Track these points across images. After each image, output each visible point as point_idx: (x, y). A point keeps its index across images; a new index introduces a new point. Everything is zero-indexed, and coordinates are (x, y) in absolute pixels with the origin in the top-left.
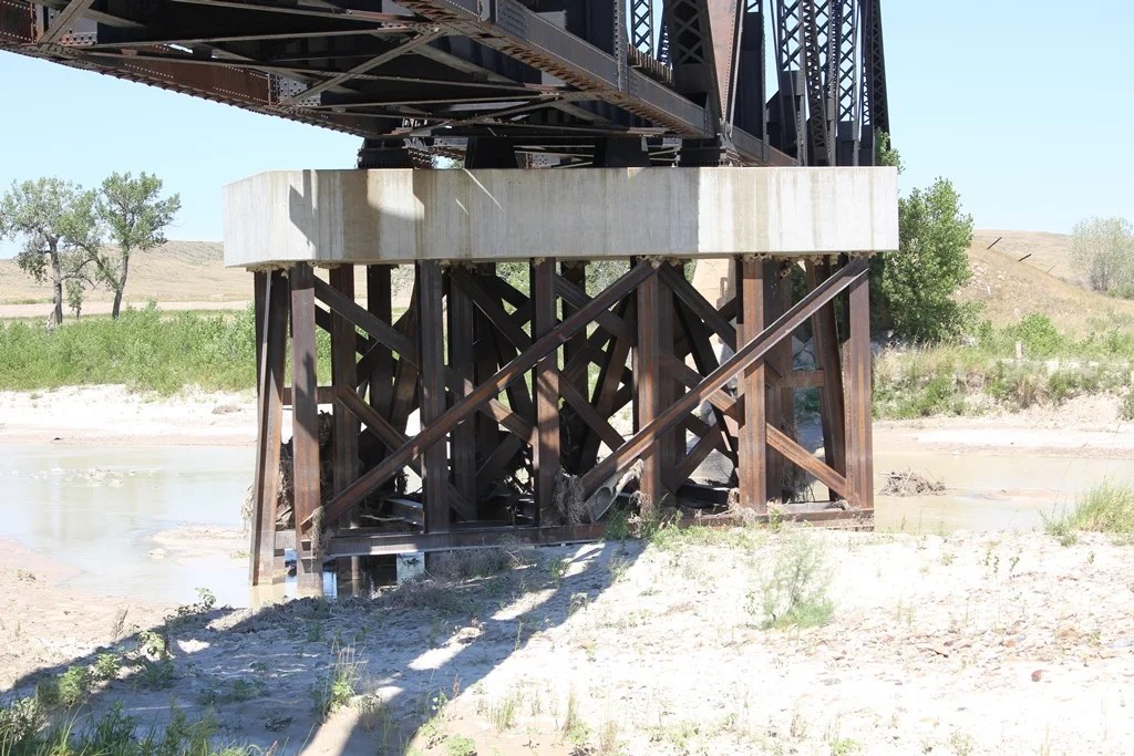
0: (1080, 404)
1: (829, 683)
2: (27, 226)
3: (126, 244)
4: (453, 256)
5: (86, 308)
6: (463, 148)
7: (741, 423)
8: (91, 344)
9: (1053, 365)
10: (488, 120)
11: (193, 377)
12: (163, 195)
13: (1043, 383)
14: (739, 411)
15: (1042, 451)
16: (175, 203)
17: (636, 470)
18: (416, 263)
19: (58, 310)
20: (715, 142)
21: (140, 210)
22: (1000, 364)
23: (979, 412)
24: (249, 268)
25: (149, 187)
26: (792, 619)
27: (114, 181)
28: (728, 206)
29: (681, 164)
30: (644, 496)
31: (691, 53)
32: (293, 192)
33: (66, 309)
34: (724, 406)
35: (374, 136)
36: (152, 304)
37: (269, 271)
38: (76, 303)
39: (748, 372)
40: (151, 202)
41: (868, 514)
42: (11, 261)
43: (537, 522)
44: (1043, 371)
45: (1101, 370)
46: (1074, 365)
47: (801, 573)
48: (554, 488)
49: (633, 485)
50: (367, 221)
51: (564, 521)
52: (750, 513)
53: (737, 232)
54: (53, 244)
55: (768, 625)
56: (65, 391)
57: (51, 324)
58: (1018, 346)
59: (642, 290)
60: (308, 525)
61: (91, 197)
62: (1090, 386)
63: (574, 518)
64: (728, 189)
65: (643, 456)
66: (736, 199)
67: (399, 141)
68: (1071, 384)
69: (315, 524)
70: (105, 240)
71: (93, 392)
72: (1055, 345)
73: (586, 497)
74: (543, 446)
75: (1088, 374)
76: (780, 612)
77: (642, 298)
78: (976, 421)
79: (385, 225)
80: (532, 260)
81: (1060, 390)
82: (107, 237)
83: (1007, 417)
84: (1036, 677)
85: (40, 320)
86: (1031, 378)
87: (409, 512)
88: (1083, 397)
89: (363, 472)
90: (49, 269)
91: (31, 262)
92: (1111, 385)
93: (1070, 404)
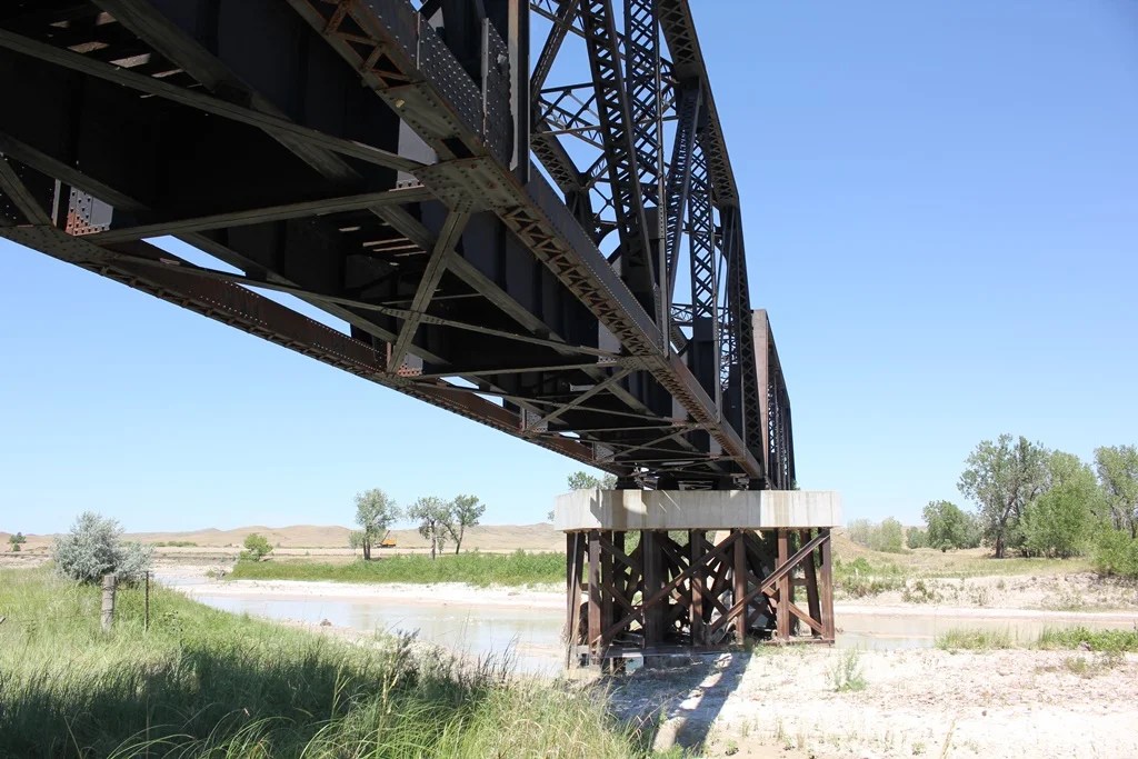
0: (885, 595)
1: (886, 716)
2: (423, 516)
3: (463, 524)
4: (658, 527)
5: (445, 551)
6: (656, 482)
7: (778, 601)
8: (450, 565)
9: (871, 579)
10: (676, 469)
11: (494, 580)
12: (479, 505)
13: (869, 586)
14: (777, 597)
15: (874, 615)
16: (483, 508)
17: (734, 621)
18: (641, 530)
19: (434, 551)
20: (764, 480)
21: (469, 510)
22: (849, 579)
23: (841, 598)
24: (565, 532)
25: (474, 501)
26: (848, 687)
27: (459, 498)
28: (772, 508)
29: (750, 489)
30: (738, 633)
31: (754, 442)
32: (592, 500)
33: (437, 551)
34: (770, 594)
35: (622, 475)
36: (477, 549)
37: (576, 533)
38: (441, 548)
39: (781, 579)
40: (474, 507)
41: (833, 642)
42: (415, 530)
43: (692, 643)
44: (867, 581)
45: (892, 580)
46: (879, 579)
47: (850, 667)
48: (699, 629)
49: (733, 627)
50: (621, 512)
51: (704, 643)
52: (783, 640)
53: (776, 518)
54: (433, 523)
55: (837, 691)
56: (440, 585)
57: (431, 557)
58: (857, 571)
59: (736, 543)
60: (595, 644)
61: (451, 505)
62: (889, 587)
63: (708, 641)
64: (772, 500)
65: (737, 615)
66: (775, 504)
67: (633, 478)
68: (880, 586)
69: (598, 643)
70: (454, 522)
71: (452, 586)
72: (869, 571)
73: (713, 632)
74: (695, 612)
75: (888, 582)
76: (842, 683)
77: (736, 547)
78: (841, 602)
79: (629, 516)
80: (690, 530)
81: (876, 589)
82: (455, 520)
83: (853, 601)
84: (984, 714)
85: (426, 555)
86: (863, 584)
87: (634, 638)
88: (886, 592)
89: (615, 622)
90: (431, 534)
91: (423, 531)
92: (898, 587)
93: (880, 595)
